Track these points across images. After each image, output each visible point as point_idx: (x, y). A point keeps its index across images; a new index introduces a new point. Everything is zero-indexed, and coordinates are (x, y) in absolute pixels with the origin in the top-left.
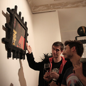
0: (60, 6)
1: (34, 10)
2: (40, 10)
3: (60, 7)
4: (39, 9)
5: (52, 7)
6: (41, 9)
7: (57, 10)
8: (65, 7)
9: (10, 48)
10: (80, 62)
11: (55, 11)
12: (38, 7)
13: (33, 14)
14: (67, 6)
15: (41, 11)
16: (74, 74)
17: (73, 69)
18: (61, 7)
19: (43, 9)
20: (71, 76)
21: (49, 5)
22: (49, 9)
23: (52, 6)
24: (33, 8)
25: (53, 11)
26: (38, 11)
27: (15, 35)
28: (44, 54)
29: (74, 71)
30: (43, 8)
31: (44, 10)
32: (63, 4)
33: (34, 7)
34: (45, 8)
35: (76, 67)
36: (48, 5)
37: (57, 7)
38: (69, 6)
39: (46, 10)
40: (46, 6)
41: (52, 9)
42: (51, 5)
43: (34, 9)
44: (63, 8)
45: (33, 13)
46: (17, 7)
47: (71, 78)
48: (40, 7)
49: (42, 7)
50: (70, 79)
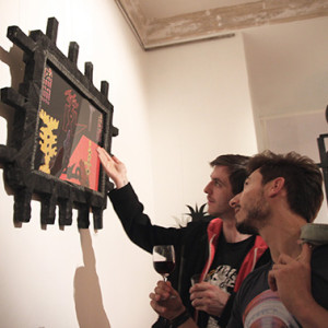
0: (250, 16)
1: (151, 38)
2: (174, 35)
3: (253, 19)
4: (168, 30)
5: (222, 21)
6: (178, 30)
7: (239, 32)
8: (273, 18)
9: (21, 183)
10: (300, 242)
11: (233, 35)
12: (163, 23)
13: (147, 50)
14: (278, 13)
15: (177, 40)
16: (275, 294)
17: (271, 273)
18: (257, 20)
19: (186, 30)
20: (262, 300)
21: (208, 13)
22: (206, 29)
23: (219, 18)
24: (147, 27)
25: (223, 37)
26: (167, 39)
27: (51, 134)
28: (190, 208)
29: (274, 281)
30: (185, 25)
31: (189, 34)
32: (264, 5)
33: (151, 24)
34: (194, 27)
35: (282, 263)
36: (203, 12)
37: (242, 19)
38: (287, 13)
39: (195, 33)
40: (196, 16)
41: (221, 29)
42: (215, 12)
43: (149, 33)
44: (263, 23)
45: (146, 47)
46: (57, 23)
47: (263, 312)
48: (173, 25)
49: (180, 23)
50: (258, 314)
